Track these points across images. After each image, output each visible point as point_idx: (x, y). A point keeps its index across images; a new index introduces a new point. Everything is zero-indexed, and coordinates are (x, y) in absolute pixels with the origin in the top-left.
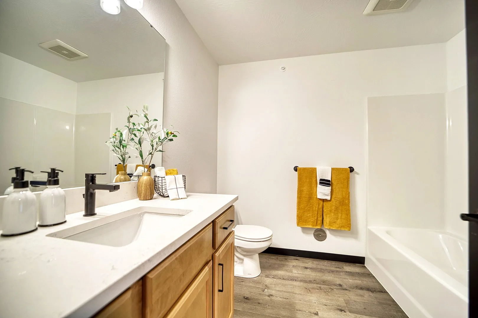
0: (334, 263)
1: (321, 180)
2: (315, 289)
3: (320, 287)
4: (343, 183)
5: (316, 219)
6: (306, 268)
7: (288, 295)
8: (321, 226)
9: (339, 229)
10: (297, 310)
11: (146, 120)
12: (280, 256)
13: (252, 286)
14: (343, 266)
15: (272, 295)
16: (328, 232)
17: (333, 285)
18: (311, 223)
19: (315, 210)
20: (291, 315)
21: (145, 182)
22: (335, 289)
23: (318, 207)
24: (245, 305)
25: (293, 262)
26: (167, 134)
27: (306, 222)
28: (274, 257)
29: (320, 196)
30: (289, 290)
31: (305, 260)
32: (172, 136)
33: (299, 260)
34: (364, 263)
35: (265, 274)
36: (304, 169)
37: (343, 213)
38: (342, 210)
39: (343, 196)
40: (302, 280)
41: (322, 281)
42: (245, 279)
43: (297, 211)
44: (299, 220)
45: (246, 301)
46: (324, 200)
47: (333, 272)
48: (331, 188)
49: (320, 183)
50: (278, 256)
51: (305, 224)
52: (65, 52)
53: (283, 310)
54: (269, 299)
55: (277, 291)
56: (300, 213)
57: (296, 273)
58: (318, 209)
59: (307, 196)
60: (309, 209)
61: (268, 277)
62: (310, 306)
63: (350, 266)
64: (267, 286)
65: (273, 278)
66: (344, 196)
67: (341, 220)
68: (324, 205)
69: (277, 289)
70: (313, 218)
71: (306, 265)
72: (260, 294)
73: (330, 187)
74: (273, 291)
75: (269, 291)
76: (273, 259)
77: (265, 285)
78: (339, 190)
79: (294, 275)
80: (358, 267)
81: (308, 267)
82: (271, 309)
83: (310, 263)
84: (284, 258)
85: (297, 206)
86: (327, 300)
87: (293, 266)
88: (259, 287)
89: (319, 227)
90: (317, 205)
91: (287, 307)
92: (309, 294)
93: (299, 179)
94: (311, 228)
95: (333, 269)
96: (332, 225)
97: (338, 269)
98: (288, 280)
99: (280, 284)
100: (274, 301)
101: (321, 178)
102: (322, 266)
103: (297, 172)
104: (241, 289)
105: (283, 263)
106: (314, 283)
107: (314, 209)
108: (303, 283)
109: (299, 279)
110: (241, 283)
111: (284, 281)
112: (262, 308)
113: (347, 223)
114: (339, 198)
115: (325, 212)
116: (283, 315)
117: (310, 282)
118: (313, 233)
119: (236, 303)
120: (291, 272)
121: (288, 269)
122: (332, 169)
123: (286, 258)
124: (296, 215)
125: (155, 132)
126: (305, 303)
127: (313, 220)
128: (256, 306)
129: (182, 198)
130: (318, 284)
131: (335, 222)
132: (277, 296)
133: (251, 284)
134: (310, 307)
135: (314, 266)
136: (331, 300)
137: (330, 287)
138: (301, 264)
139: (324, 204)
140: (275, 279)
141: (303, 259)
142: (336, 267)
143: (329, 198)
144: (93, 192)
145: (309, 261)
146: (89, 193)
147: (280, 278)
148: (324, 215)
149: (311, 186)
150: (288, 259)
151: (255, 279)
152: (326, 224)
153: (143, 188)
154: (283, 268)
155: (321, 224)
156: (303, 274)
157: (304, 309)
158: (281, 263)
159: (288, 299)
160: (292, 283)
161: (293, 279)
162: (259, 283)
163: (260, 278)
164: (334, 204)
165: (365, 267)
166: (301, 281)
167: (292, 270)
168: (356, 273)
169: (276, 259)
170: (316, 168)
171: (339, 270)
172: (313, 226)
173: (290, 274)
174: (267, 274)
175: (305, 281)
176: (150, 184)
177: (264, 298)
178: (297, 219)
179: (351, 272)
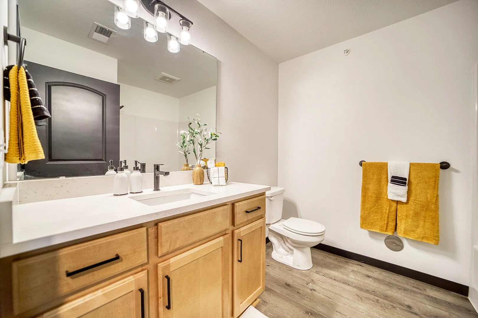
0: (412, 281)
1: (393, 177)
2: (370, 300)
3: (377, 300)
4: (429, 182)
5: (385, 223)
6: (369, 277)
7: (333, 296)
8: (393, 233)
9: (420, 240)
10: (336, 311)
11: (199, 126)
12: (340, 258)
13: (297, 277)
14: (426, 288)
15: (314, 290)
16: (405, 242)
17: (399, 303)
18: (378, 227)
19: (386, 213)
20: (327, 313)
21: (197, 171)
22: (399, 308)
23: (389, 209)
24: (284, 290)
25: (354, 267)
26: (212, 135)
27: (372, 225)
28: (332, 257)
29: (391, 197)
30: (336, 291)
31: (371, 268)
32: (215, 137)
33: (363, 266)
34: (467, 294)
35: (316, 270)
36: (371, 164)
37: (427, 220)
38: (425, 217)
39: (427, 199)
40: (357, 287)
41: (383, 295)
42: (293, 269)
43: (361, 212)
44: (363, 222)
45: (287, 287)
46: (398, 202)
47: (405, 290)
48: (408, 187)
49: (392, 181)
50: (338, 257)
51: (370, 227)
52: (168, 80)
53: (321, 306)
54: (310, 292)
55: (322, 288)
56: (364, 214)
57: (352, 278)
58: (389, 211)
59: (374, 196)
60: (376, 210)
61: (318, 273)
62: (355, 313)
63: (439, 291)
64: (313, 281)
65: (323, 275)
66: (429, 199)
67: (423, 229)
68: (398, 208)
69: (323, 286)
70: (382, 221)
71: (370, 274)
72: (303, 285)
73: (406, 186)
74: (318, 287)
75: (314, 286)
76: (331, 258)
77: (312, 280)
78: (422, 192)
79: (350, 279)
80: (454, 296)
81: (371, 276)
82: (308, 301)
83: (377, 273)
84: (346, 260)
85: (361, 206)
86: (380, 315)
87: (353, 271)
88: (304, 279)
89: (390, 233)
90: (388, 206)
91: (327, 305)
92: (359, 302)
93: (363, 175)
94: (379, 233)
95: (408, 288)
96: (409, 233)
97: (415, 289)
98: (340, 282)
99: (328, 283)
100: (315, 296)
101: (393, 175)
102: (392, 280)
103: (362, 167)
104: (285, 276)
105: (341, 264)
106: (372, 294)
107: (384, 211)
108: (356, 289)
109: (354, 285)
110: (289, 271)
111: (335, 281)
112: (299, 298)
113: (433, 234)
114: (420, 201)
115: (399, 217)
116: (319, 310)
117: (367, 291)
118: (384, 240)
119: (276, 286)
120: (348, 275)
121: (345, 272)
122: (411, 165)
123: (347, 261)
124: (360, 215)
125: (205, 134)
126: (351, 309)
127: (381, 224)
128: (295, 294)
129: (222, 185)
130: (376, 296)
131: (413, 231)
132: (320, 292)
133: (297, 275)
134: (354, 315)
135: (381, 277)
136: (385, 316)
137: (392, 304)
138: (363, 271)
139: (398, 206)
140: (325, 277)
141: (370, 267)
142: (414, 287)
143: (404, 200)
144: (157, 176)
145: (376, 270)
146: (156, 177)
147: (331, 278)
148: (397, 220)
149: (380, 184)
150: (349, 262)
151: (303, 271)
152: (400, 231)
153: (195, 176)
154: (339, 270)
155: (393, 230)
156: (361, 282)
157: (345, 314)
158: (339, 264)
159: (331, 298)
160: (343, 286)
161: (345, 283)
162: (306, 276)
163: (309, 272)
164: (412, 208)
165: (468, 300)
166: (355, 287)
167: (350, 274)
168: (446, 302)
169: (335, 259)
170: (387, 163)
171: (417, 291)
172: (382, 231)
173: (345, 277)
174: (318, 271)
175: (361, 289)
176: (200, 173)
177: (306, 290)
178: (360, 220)
179: (436, 299)
